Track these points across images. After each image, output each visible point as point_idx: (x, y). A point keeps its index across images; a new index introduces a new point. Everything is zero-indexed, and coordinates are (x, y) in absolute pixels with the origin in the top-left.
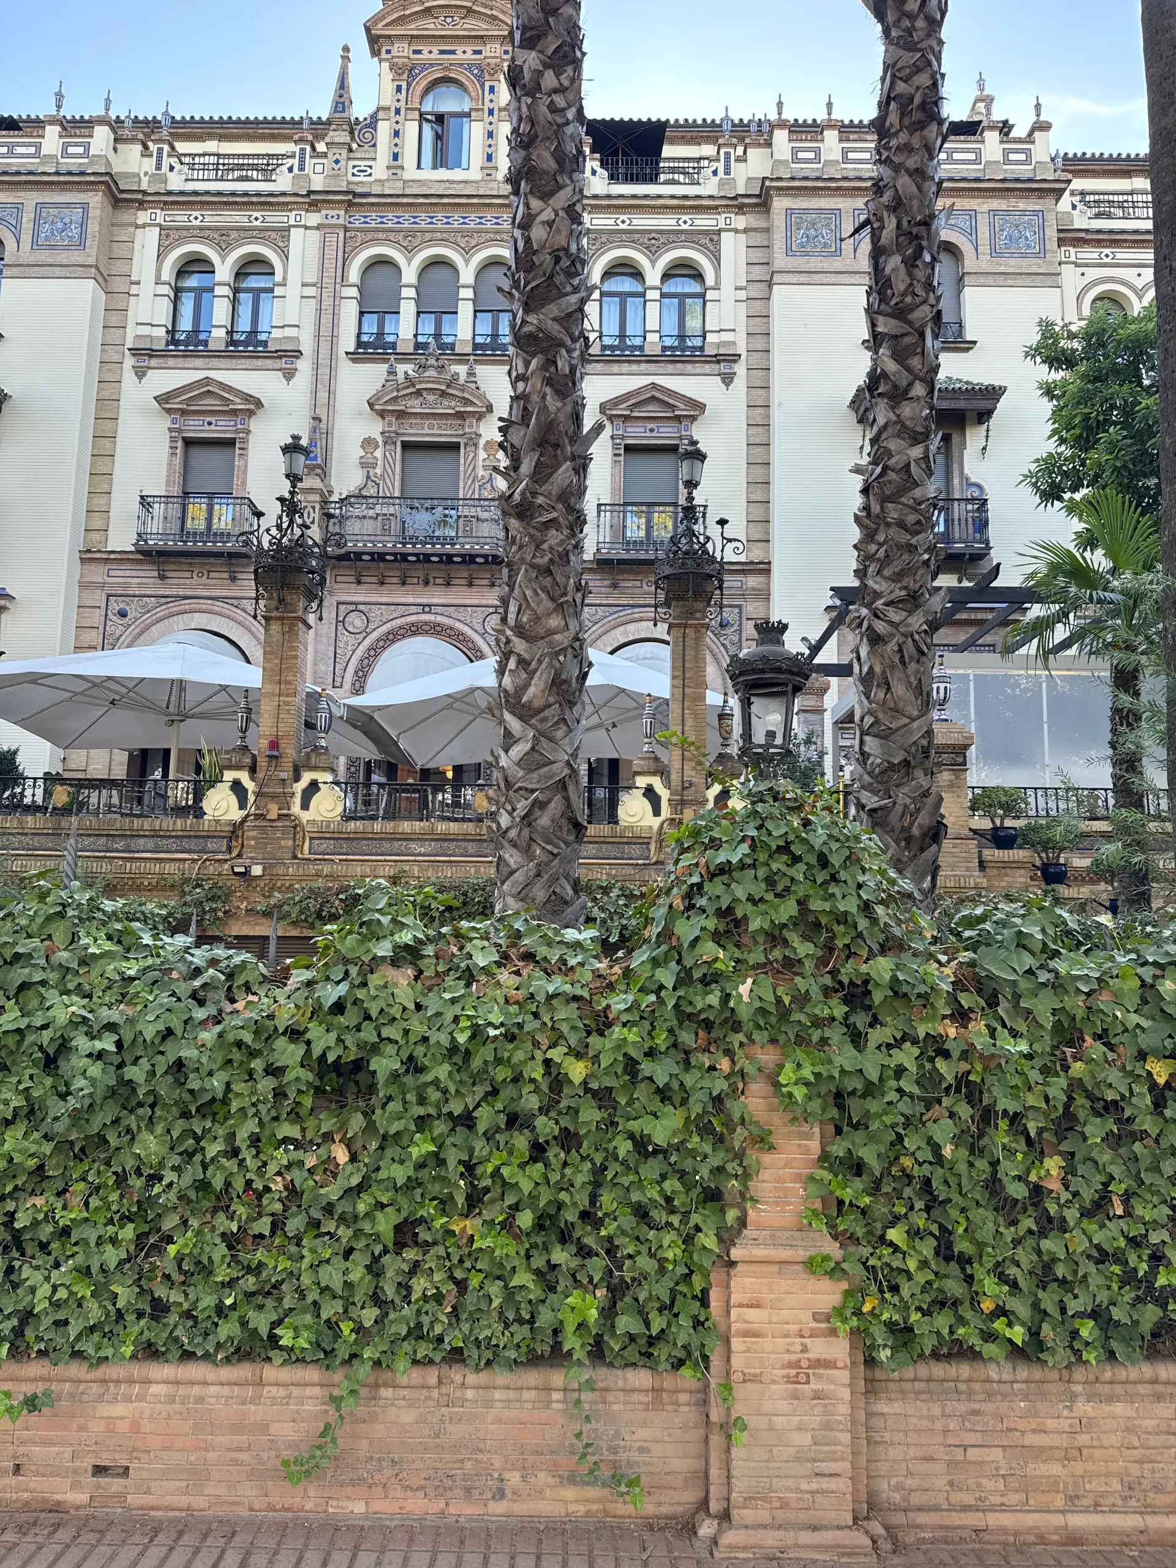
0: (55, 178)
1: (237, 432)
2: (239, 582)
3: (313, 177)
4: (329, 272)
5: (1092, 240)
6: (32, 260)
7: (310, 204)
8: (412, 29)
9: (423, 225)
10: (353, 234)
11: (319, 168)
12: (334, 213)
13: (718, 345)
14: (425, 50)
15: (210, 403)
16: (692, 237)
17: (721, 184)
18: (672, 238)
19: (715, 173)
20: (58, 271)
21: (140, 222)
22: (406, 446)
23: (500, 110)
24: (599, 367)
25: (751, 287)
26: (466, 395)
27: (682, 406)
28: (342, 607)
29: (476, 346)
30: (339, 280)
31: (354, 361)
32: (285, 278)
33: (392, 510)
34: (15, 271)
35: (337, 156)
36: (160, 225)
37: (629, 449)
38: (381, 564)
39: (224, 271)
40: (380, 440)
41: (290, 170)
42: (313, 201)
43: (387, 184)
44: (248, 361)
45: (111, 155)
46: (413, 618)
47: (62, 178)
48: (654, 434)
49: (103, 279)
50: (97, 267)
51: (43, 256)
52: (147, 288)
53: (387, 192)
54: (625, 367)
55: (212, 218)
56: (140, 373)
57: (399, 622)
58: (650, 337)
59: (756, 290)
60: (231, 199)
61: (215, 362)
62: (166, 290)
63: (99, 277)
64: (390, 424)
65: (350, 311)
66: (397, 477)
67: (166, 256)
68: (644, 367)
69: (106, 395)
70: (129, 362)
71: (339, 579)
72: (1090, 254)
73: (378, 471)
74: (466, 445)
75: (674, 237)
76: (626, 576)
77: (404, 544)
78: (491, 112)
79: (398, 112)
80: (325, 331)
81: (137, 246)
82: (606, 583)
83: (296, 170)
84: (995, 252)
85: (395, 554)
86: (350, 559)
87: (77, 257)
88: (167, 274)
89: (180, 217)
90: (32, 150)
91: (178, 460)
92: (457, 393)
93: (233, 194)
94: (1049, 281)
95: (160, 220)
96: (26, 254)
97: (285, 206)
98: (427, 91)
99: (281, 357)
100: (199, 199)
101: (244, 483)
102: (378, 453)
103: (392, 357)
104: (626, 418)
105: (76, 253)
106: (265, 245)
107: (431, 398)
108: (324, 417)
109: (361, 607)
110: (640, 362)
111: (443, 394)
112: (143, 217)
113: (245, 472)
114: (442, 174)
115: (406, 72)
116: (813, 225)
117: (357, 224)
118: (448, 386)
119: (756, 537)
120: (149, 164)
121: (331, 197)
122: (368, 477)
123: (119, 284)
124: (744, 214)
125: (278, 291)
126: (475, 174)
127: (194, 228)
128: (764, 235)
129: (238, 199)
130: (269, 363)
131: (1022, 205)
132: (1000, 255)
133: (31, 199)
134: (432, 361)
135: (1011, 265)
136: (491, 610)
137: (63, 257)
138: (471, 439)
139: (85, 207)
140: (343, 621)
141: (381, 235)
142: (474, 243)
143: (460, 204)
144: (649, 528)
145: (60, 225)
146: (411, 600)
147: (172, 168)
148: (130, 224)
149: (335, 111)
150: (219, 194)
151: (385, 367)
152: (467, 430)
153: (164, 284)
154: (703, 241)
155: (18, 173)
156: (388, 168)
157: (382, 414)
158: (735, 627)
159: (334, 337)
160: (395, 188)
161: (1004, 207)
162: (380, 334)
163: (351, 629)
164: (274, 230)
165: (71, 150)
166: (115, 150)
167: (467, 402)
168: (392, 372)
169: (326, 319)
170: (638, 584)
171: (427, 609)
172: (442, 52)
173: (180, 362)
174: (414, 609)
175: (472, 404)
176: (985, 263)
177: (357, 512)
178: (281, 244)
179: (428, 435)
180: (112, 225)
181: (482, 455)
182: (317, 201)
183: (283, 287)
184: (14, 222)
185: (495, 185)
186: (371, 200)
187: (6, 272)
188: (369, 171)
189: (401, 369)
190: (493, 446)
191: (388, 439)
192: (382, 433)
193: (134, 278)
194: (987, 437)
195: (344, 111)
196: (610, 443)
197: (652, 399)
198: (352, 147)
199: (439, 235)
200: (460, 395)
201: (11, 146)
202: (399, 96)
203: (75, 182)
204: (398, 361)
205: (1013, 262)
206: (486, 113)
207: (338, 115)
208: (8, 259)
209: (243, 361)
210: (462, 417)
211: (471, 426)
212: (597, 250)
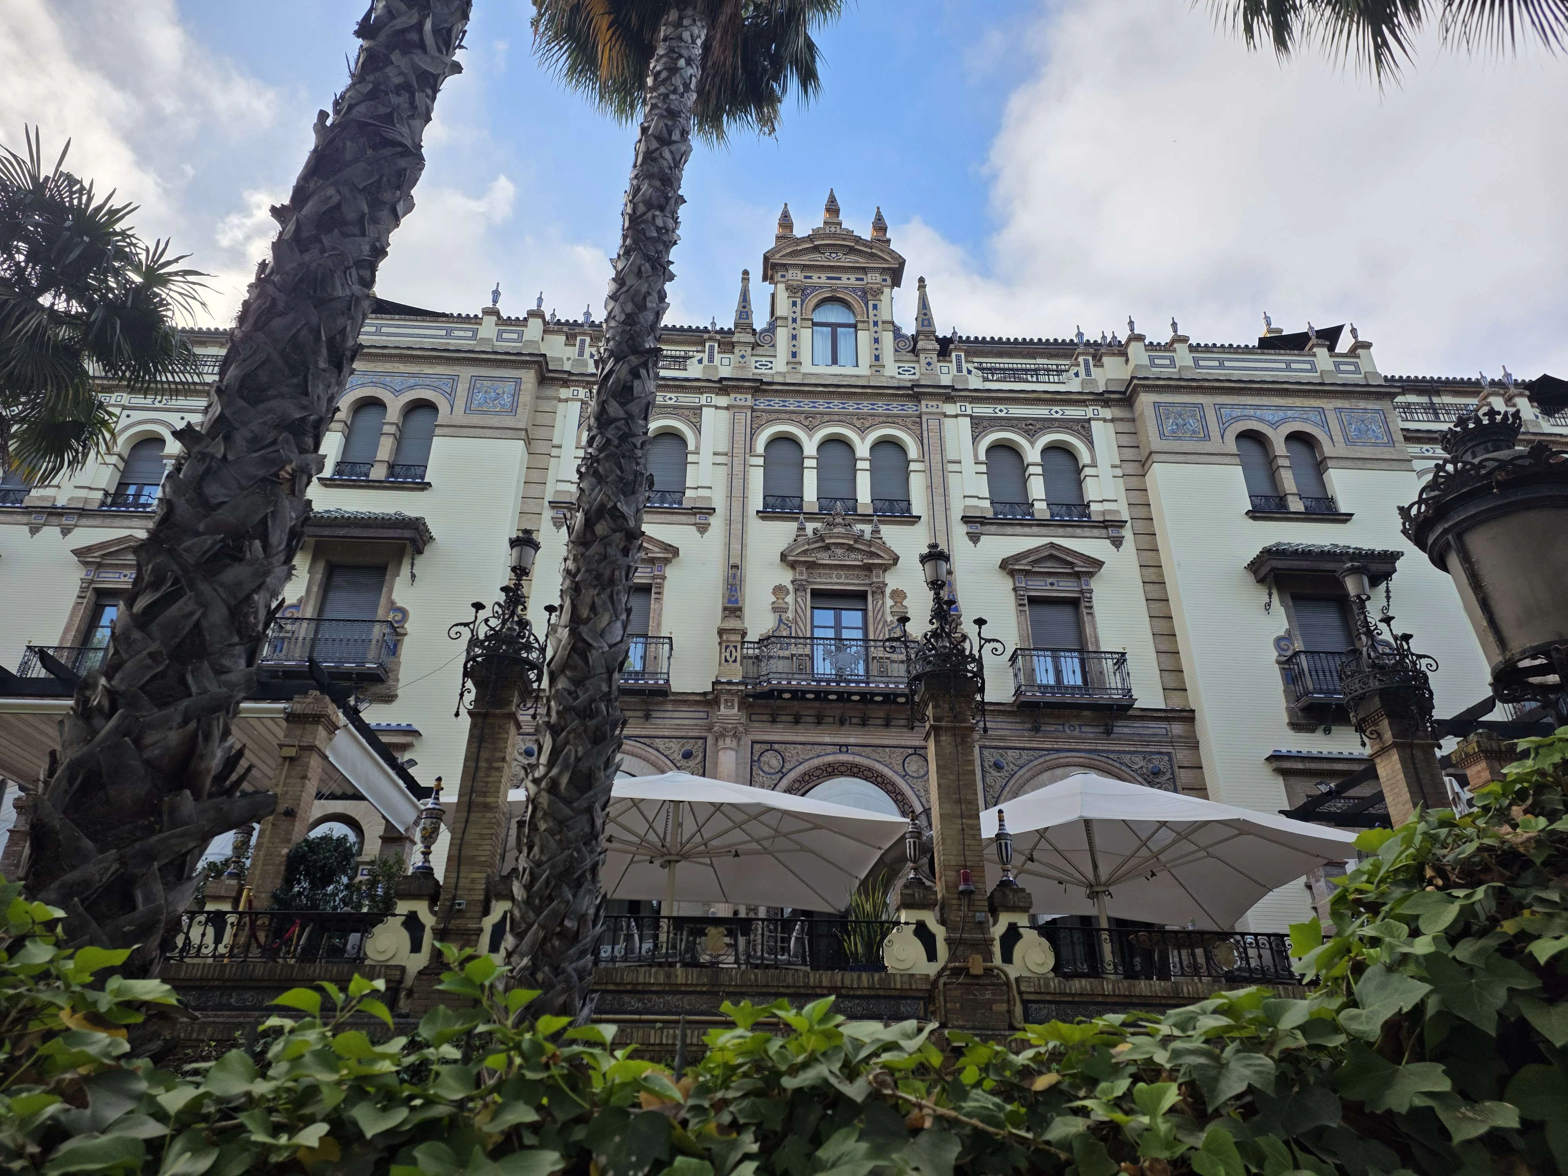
0: (493, 356)
1: (654, 578)
2: (653, 721)
3: (721, 368)
4: (739, 444)
5: (1413, 437)
6: (465, 422)
7: (720, 389)
8: (805, 260)
9: (821, 409)
10: (759, 414)
11: (727, 362)
12: (743, 396)
13: (1104, 513)
14: (815, 276)
16: (1066, 424)
17: (1083, 383)
18: (1047, 424)
19: (1077, 375)
20: (489, 432)
21: (562, 396)
22: (815, 594)
23: (883, 322)
24: (993, 529)
25: (1124, 465)
26: (872, 549)
27: (1080, 563)
28: (757, 746)
29: (876, 509)
30: (748, 451)
31: (763, 518)
32: (698, 447)
33: (806, 650)
34: (446, 431)
35: (743, 352)
36: (581, 400)
37: (1033, 600)
38: (800, 704)
40: (790, 587)
41: (702, 361)
42: (724, 386)
43: (787, 376)
44: (663, 516)
45: (541, 342)
46: (830, 759)
47: (499, 357)
48: (1055, 588)
49: (529, 442)
50: (524, 430)
51: (475, 420)
52: (568, 450)
53: (788, 381)
54: (1020, 529)
56: (559, 523)
57: (816, 762)
58: (1037, 505)
59: (1131, 468)
63: (525, 439)
64: (801, 573)
65: (757, 477)
66: (808, 622)
67: (586, 426)
68: (1035, 530)
70: (548, 513)
71: (754, 717)
73: (790, 615)
74: (873, 593)
75: (1048, 424)
76: (1047, 720)
78: (876, 324)
79: (794, 320)
80: (737, 492)
81: (559, 416)
82: (1027, 726)
83: (706, 362)
84: (1348, 441)
85: (817, 692)
86: (770, 698)
87: (508, 421)
90: (470, 334)
92: (863, 547)
94: (1404, 465)
95: (581, 396)
96: (459, 416)
97: (700, 390)
98: (818, 305)
99: (695, 514)
101: (659, 624)
102: (789, 599)
103: (802, 516)
104: (1027, 573)
105: (507, 418)
106: (679, 420)
107: (839, 551)
108: (738, 565)
109: (776, 746)
110: (1031, 525)
111: (850, 548)
112: (564, 393)
113: (660, 615)
114: (835, 370)
115: (797, 291)
116: (1180, 415)
117: (762, 406)
118: (856, 541)
119: (1172, 685)
120: (573, 352)
121: (741, 383)
122: (780, 620)
123: (541, 447)
124: (1109, 407)
125: (691, 458)
126: (864, 369)
128: (1131, 424)
130: (683, 518)
131: (1362, 404)
132: (1353, 444)
133: (466, 373)
134: (839, 520)
135: (1367, 452)
136: (910, 751)
137: (495, 421)
138: (878, 587)
139: (518, 381)
140: (758, 761)
141: (784, 416)
142: (868, 424)
143: (855, 393)
144: (1058, 673)
145: (493, 395)
146: (827, 739)
147: (592, 356)
148: (554, 398)
149: (740, 318)
151: (793, 526)
152: (875, 580)
154: (1076, 428)
156: (788, 363)
157: (793, 565)
158: (1168, 776)
159: (744, 497)
160: (797, 378)
161: (1347, 406)
162: (787, 497)
163: (766, 768)
164: (687, 408)
165: (506, 336)
166: (545, 339)
167: (873, 555)
168: (802, 529)
169: (738, 483)
170: (1060, 728)
171: (844, 749)
172: (828, 278)
174: (830, 749)
175: (879, 556)
176: (1342, 450)
177: (773, 653)
178: (693, 420)
179: (837, 584)
180: (538, 398)
181: (889, 602)
182: (728, 386)
183: (696, 456)
184: (449, 391)
185: (883, 379)
186: (774, 387)
187: (438, 431)
188: (770, 365)
189: (810, 527)
190: (899, 595)
191: (799, 588)
192: (792, 582)
193: (555, 442)
194: (1388, 598)
195: (747, 318)
196: (1013, 594)
197: (1051, 557)
198: (755, 346)
199: (836, 418)
200: (867, 549)
201: (449, 332)
202: (794, 309)
203: (510, 361)
204: (807, 520)
205: (1367, 449)
206: (872, 324)
207: (742, 321)
208: (440, 420)
209: (659, 516)
210: (868, 568)
211: (878, 576)
212: (980, 433)
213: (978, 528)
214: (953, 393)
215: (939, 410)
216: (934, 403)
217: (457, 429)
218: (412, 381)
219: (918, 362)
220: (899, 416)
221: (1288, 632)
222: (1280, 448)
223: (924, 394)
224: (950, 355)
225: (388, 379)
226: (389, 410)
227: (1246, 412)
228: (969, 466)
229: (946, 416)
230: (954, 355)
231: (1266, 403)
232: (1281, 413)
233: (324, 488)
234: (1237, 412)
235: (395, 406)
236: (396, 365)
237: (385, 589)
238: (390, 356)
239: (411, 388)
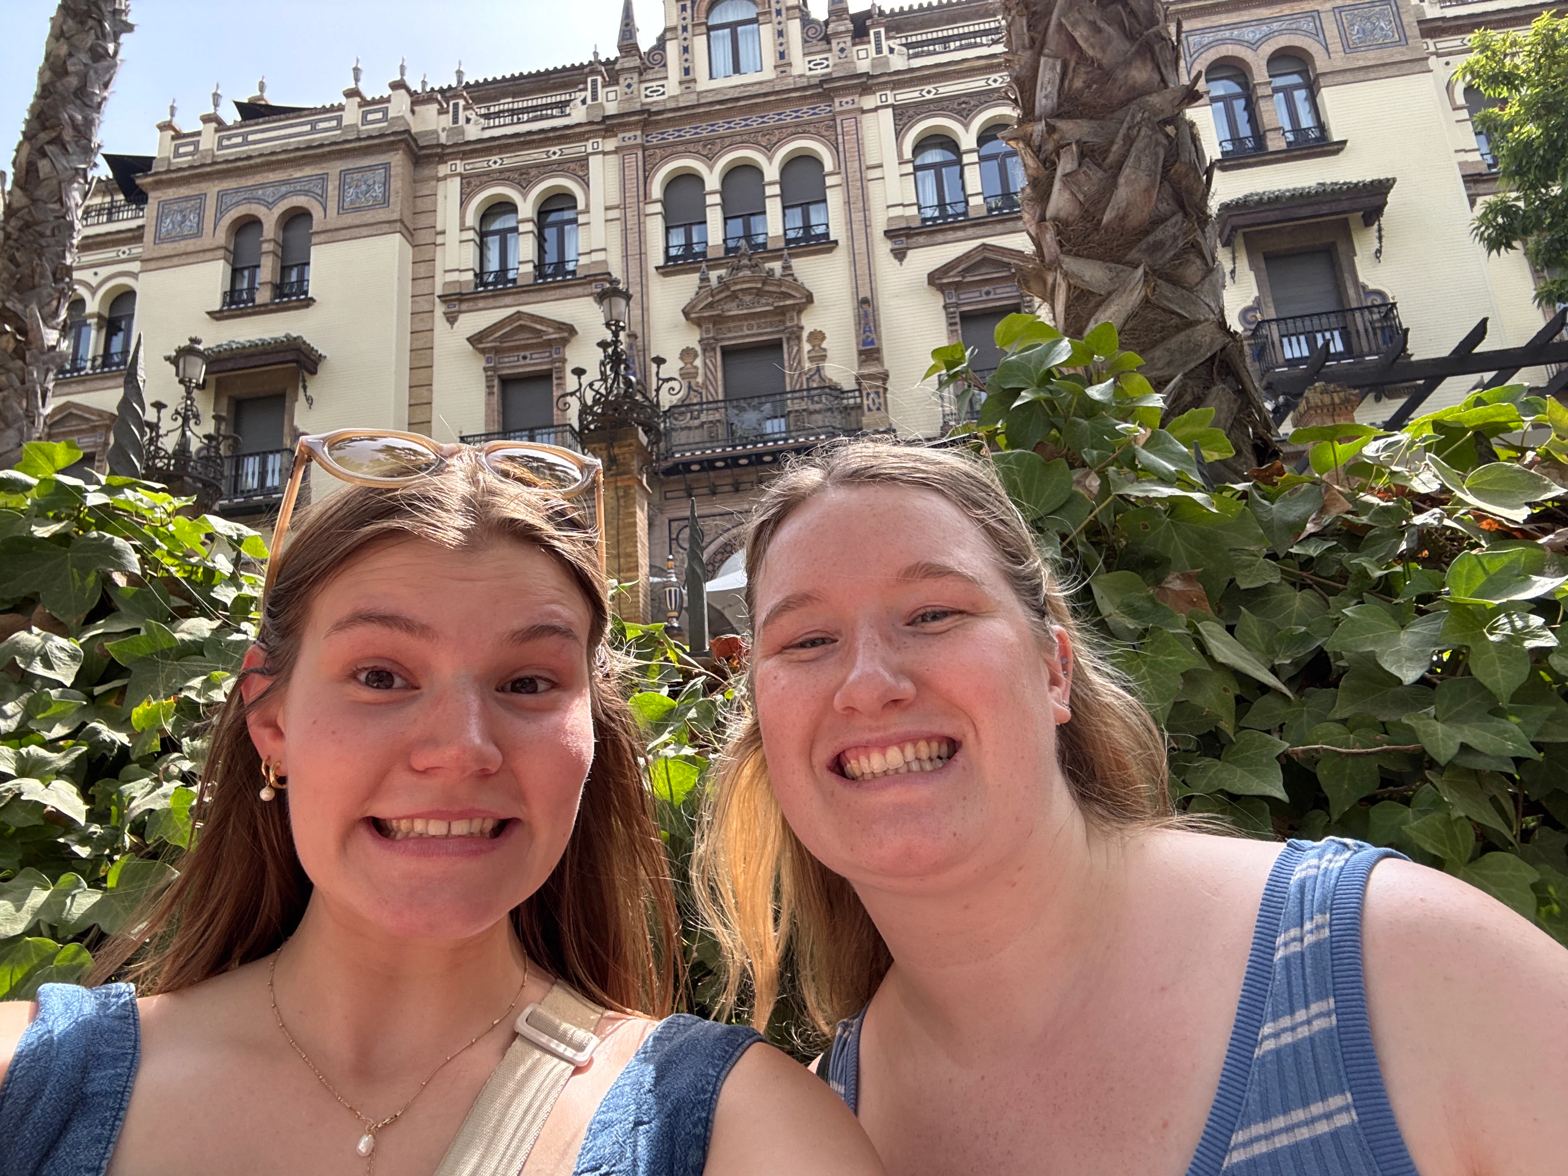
0: (357, 144)
1: (553, 362)
3: (607, 104)
4: (632, 192)
5: (1450, 27)
6: (339, 224)
7: (605, 130)
9: (721, 131)
10: (652, 151)
11: (612, 96)
12: (631, 134)
15: (523, 338)
18: (983, 98)
20: (365, 231)
21: (441, 174)
22: (728, 353)
23: (788, 9)
24: (921, 239)
26: (783, 289)
28: (674, 524)
29: (788, 242)
30: (642, 198)
31: (665, 275)
32: (587, 205)
33: (718, 416)
34: (323, 237)
35: (630, 81)
36: (460, 174)
37: (966, 317)
38: (712, 474)
39: (527, 208)
40: (698, 348)
41: (584, 102)
42: (610, 126)
43: (681, 99)
44: (557, 291)
45: (409, 116)
47: (363, 143)
48: (991, 296)
49: (410, 233)
50: (401, 221)
51: (350, 219)
52: (453, 234)
53: (681, 105)
54: (950, 236)
55: (510, 160)
56: (451, 319)
58: (973, 201)
60: (528, 138)
61: (525, 298)
62: (471, 235)
63: (404, 231)
64: (707, 331)
65: (655, 227)
66: (720, 383)
67: (468, 203)
68: (970, 232)
69: (419, 344)
70: (440, 309)
71: (669, 495)
72: (1452, 42)
73: (700, 379)
74: (788, 339)
75: (986, 97)
77: (734, 447)
78: (779, 13)
79: (685, 29)
80: (633, 250)
81: (440, 198)
83: (589, 101)
84: (1348, 48)
85: (724, 459)
86: (678, 472)
87: (382, 215)
88: (471, 219)
89: (480, 164)
90: (334, 124)
91: (495, 399)
92: (774, 289)
93: (530, 133)
94: (1417, 67)
95: (460, 169)
96: (333, 219)
97: (582, 137)
98: (712, 6)
99: (590, 283)
100: (497, 143)
102: (698, 362)
103: (703, 265)
104: (957, 286)
105: (381, 211)
106: (566, 177)
107: (747, 298)
108: (640, 334)
110: (963, 228)
111: (759, 293)
112: (443, 170)
114: (737, 80)
117: (655, 142)
118: (765, 283)
120: (446, 121)
121: (626, 120)
122: (690, 387)
123: (424, 237)
125: (581, 219)
126: (769, 73)
127: (494, 171)
129: (535, 137)
130: (579, 290)
132: (1355, 50)
133: (334, 168)
134: (745, 261)
135: (1371, 57)
137: (369, 217)
138: (793, 333)
139: (387, 166)
140: (677, 539)
141: (681, 148)
142: (775, 140)
143: (758, 104)
145: (364, 187)
147: (468, 120)
148: (432, 179)
149: (624, 40)
150: (517, 135)
151: (697, 276)
152: (788, 324)
153: (469, 229)
155: (321, 146)
156: (681, 83)
157: (698, 323)
159: (642, 254)
160: (692, 100)
161: (1349, 3)
162: (689, 245)
164: (572, 161)
165: (370, 117)
166: (413, 112)
167: (785, 295)
168: (705, 279)
169: (633, 238)
173: (491, 302)
175: (791, 296)
176: (1339, 61)
177: (682, 424)
178: (581, 173)
179: (747, 336)
180: (415, 181)
181: (807, 347)
182: (613, 125)
183: (586, 215)
184: (320, 192)
185: (791, 80)
186: (665, 116)
187: (315, 239)
188: (662, 90)
189: (714, 275)
190: (817, 337)
191: (707, 346)
192: (700, 342)
193: (439, 228)
194: (1380, 238)
195: (631, 38)
196: (943, 314)
197: (985, 261)
198: (641, 71)
199: (738, 138)
200: (778, 290)
201: (313, 124)
202: (684, 14)
203: (376, 145)
204: (710, 268)
205: (1371, 54)
206: (774, 14)
207: (625, 43)
208: (316, 226)
209: (553, 292)
210: (782, 312)
211: (792, 319)
212: (905, 124)
213: (903, 243)
214: (870, 82)
215: (855, 106)
216: (849, 99)
217: (334, 234)
218: (284, 189)
219: (830, 50)
220: (809, 123)
221: (1257, 300)
222: (1260, 74)
223: (836, 89)
224: (868, 35)
225: (260, 192)
226: (265, 227)
227: (1220, 35)
228: (892, 169)
229: (864, 112)
230: (872, 32)
231: (1246, 18)
232: (1264, 28)
233: (215, 322)
234: (1208, 38)
235: (270, 219)
236: (266, 174)
237: (286, 417)
238: (257, 166)
239: (283, 197)
